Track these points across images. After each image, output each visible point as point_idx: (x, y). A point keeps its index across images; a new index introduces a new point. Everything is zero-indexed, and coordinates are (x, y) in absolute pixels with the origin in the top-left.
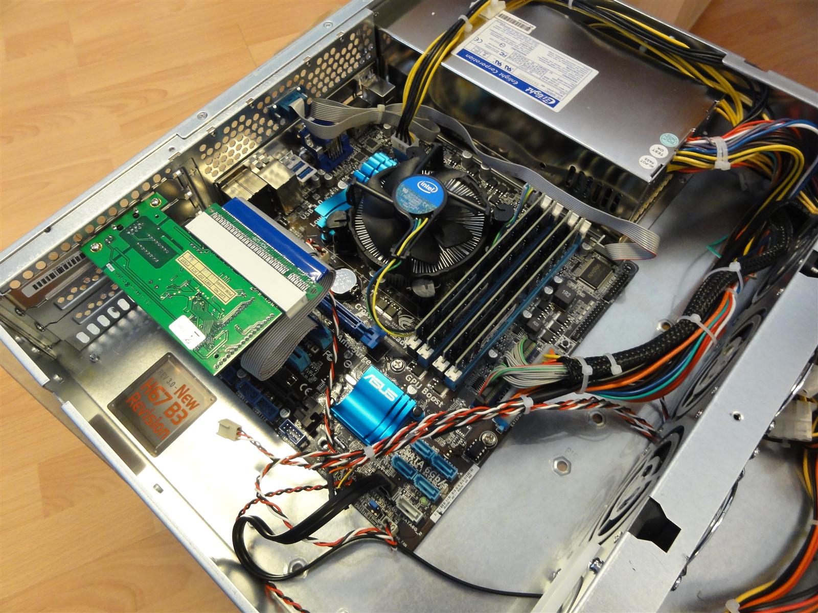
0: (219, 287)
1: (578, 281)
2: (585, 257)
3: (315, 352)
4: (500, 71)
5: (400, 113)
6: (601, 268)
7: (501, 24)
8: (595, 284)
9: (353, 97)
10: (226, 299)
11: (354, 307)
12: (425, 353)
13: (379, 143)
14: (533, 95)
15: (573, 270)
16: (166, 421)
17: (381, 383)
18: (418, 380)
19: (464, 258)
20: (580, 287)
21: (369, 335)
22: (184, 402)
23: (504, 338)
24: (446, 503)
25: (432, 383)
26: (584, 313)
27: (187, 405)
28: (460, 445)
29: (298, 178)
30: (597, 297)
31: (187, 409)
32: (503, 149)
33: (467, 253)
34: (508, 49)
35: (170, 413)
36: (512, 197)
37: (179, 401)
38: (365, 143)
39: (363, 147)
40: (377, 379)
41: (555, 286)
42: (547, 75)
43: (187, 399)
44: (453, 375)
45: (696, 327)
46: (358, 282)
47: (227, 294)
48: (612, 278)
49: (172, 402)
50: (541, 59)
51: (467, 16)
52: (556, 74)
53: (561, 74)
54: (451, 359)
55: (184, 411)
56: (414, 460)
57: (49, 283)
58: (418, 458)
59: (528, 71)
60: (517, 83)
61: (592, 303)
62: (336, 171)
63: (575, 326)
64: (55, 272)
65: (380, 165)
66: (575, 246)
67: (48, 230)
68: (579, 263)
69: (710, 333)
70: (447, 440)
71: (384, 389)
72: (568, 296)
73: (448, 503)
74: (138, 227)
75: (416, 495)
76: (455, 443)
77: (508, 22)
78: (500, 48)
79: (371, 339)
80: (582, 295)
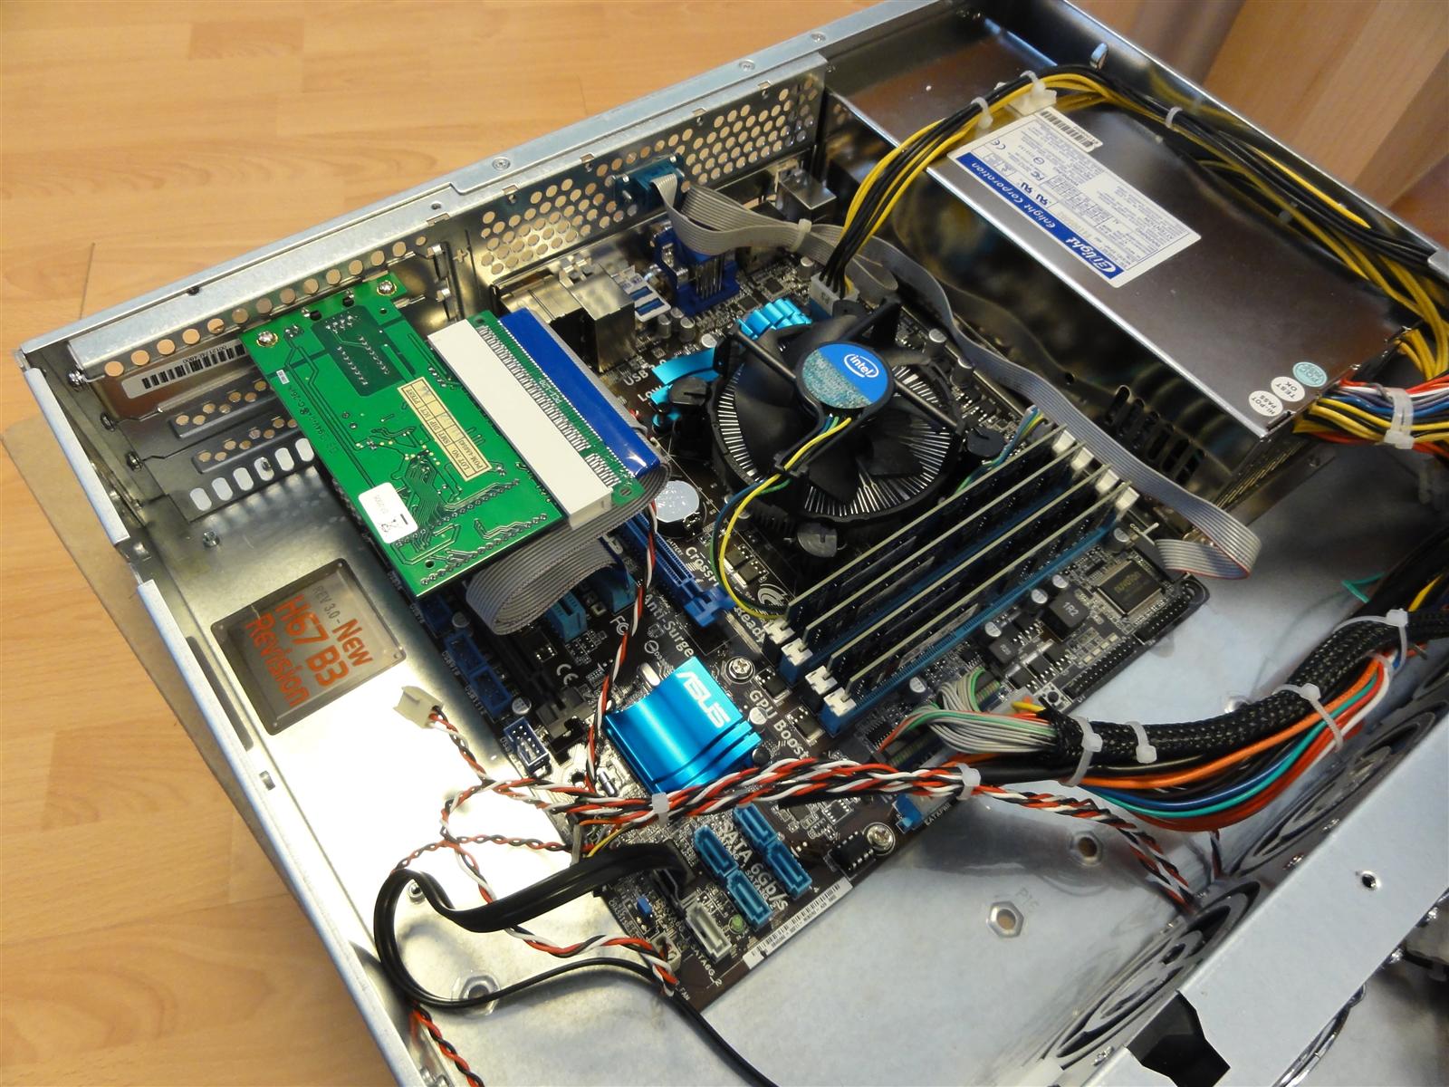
0: (462, 450)
1: (1095, 594)
2: (1115, 555)
3: (598, 613)
4: (1027, 201)
5: (835, 243)
6: (1141, 580)
7: (1043, 127)
8: (1126, 604)
9: (760, 200)
10: (469, 472)
11: (684, 552)
12: (796, 654)
13: (787, 288)
14: (1078, 251)
15: (1089, 573)
16: (307, 675)
17: (706, 691)
18: (771, 704)
19: (898, 505)
20: (1098, 606)
21: (702, 602)
22: (346, 650)
23: (941, 664)
24: (779, 936)
25: (797, 715)
26: (1097, 651)
27: (351, 656)
28: (824, 837)
29: (636, 314)
30: (1124, 629)
31: (349, 663)
32: (1002, 339)
33: (907, 497)
34: (1048, 170)
35: (318, 663)
36: (1003, 425)
37: (339, 646)
38: (762, 282)
39: (759, 288)
40: (699, 682)
41: (1053, 592)
42: (1110, 223)
43: (353, 646)
44: (839, 704)
45: (1310, 709)
46: (701, 509)
47: (472, 464)
48: (1157, 603)
49: (325, 644)
50: (1104, 197)
51: (987, 100)
52: (1126, 226)
53: (1134, 227)
54: (840, 675)
55: (343, 665)
56: (735, 844)
57: (170, 382)
58: (743, 843)
59: (1077, 210)
60: (1054, 225)
61: (1114, 638)
62: (702, 318)
63: (1075, 670)
64: (186, 365)
65: (781, 320)
66: (1102, 532)
67: (194, 291)
68: (1102, 563)
69: (1333, 726)
70: (802, 821)
71: (708, 703)
72: (1072, 614)
73: (782, 938)
74: (347, 321)
75: (725, 910)
76: (817, 831)
77: (1055, 127)
78: (1033, 163)
79: (703, 610)
80: (1098, 620)
